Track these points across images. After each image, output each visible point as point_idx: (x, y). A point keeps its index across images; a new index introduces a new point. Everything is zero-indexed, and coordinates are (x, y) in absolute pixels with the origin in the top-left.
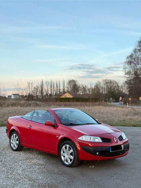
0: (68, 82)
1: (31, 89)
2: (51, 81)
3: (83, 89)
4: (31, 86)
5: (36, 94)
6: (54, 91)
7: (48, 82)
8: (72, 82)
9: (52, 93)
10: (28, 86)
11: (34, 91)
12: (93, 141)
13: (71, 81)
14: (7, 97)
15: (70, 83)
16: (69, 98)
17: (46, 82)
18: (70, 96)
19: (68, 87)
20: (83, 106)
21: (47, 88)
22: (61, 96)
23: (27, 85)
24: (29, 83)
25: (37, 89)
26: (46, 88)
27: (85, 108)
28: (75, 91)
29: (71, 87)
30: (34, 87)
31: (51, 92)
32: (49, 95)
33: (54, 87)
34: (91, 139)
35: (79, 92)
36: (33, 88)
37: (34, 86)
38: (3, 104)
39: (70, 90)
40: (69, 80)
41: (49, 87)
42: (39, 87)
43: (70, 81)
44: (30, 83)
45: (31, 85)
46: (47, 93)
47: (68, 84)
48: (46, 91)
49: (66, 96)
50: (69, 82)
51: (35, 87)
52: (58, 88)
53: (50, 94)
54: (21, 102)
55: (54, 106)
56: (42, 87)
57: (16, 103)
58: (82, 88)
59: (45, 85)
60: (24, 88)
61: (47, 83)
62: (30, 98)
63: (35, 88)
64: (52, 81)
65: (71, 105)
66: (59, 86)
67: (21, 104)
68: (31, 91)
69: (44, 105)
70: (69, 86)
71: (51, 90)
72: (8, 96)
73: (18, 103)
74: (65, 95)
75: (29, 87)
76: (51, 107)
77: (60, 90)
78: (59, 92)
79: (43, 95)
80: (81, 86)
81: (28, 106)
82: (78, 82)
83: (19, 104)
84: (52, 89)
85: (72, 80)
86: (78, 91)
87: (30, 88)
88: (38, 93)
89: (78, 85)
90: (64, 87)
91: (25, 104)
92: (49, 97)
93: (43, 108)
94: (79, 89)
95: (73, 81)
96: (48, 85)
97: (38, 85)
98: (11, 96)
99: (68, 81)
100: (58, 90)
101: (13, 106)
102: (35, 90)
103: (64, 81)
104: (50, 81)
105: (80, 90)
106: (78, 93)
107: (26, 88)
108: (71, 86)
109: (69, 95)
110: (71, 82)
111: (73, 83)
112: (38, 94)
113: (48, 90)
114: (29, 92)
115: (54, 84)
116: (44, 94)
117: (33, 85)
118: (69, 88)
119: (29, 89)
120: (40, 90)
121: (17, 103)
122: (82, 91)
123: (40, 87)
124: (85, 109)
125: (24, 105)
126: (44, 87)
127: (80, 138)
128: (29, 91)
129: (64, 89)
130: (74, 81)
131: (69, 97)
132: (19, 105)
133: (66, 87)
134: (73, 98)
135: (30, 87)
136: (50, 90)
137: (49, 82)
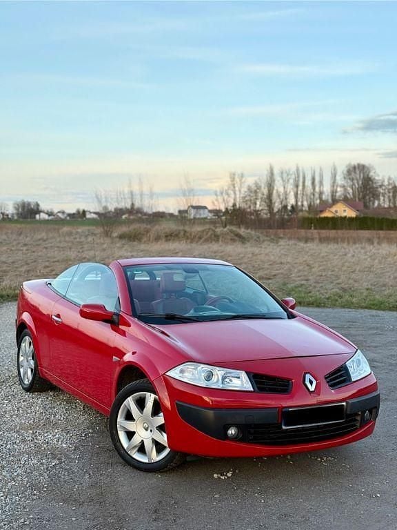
0: (345, 172)
1: (238, 193)
2: (298, 170)
3: (391, 191)
4: (239, 182)
5: (252, 208)
6: (305, 198)
7: (286, 172)
8: (358, 172)
9: (299, 204)
10: (230, 182)
11: (248, 198)
12: (221, 387)
13: (355, 168)
14: (176, 213)
15: (353, 173)
16: (346, 217)
17: (282, 173)
18: (350, 213)
19: (346, 184)
20: (375, 244)
21: (284, 187)
22: (321, 211)
23: (229, 179)
24: (234, 174)
25: (256, 192)
26: (281, 190)
27: (378, 249)
28: (367, 197)
29: (354, 184)
30: (249, 186)
31: (297, 201)
32: (289, 208)
33: (304, 186)
34: (214, 379)
35: (379, 200)
36: (244, 189)
37: (246, 184)
38: (143, 234)
39: (351, 194)
40: (350, 165)
41: (290, 187)
42: (260, 187)
43: (351, 169)
44: (236, 177)
45: (238, 180)
46: (283, 203)
47: (345, 178)
48: (281, 197)
49: (336, 212)
50: (349, 172)
51: (251, 185)
52: (317, 189)
53: (292, 207)
54: (193, 230)
55: (288, 243)
56: (270, 186)
57: (179, 233)
58: (389, 190)
59: (278, 181)
60: (218, 190)
61: (285, 175)
62: (237, 216)
63: (249, 189)
64: (300, 169)
65: (339, 240)
66: (321, 183)
67: (193, 234)
68: (238, 196)
69: (259, 238)
70: (349, 181)
71: (296, 195)
72: (180, 212)
73: (185, 232)
74: (333, 209)
75: (234, 187)
76: (279, 244)
77: (321, 193)
78: (318, 201)
79: (273, 210)
80: (386, 183)
81: (211, 242)
82: (374, 169)
83: (188, 234)
84: (299, 192)
85: (359, 165)
86: (376, 196)
87: (237, 189)
88: (258, 203)
89: (377, 178)
90: (333, 186)
91: (205, 233)
92: (290, 213)
93: (252, 246)
94: (380, 193)
95: (361, 168)
96: (288, 180)
97: (258, 181)
98: (186, 211)
99: (347, 167)
100: (317, 196)
101: (170, 240)
102: (250, 195)
103: (335, 169)
104: (294, 169)
105: (381, 195)
106: (376, 204)
107: (226, 188)
108: (355, 182)
109: (347, 209)
110: (355, 173)
111: (360, 172)
112: (258, 206)
113: (286, 194)
114: (235, 200)
115: (304, 178)
116: (276, 205)
117: (245, 182)
118: (349, 189)
119: (232, 192)
120: (263, 195)
121: (182, 233)
122: (389, 197)
123: (263, 186)
124: (380, 251)
125: (200, 238)
126: (275, 188)
127: (174, 373)
128: (233, 196)
129: (333, 193)
130: (364, 166)
131: (344, 214)
132: (188, 238)
133: (341, 187)
134: (357, 218)
135: (236, 185)
136: (292, 193)
137: (289, 171)
